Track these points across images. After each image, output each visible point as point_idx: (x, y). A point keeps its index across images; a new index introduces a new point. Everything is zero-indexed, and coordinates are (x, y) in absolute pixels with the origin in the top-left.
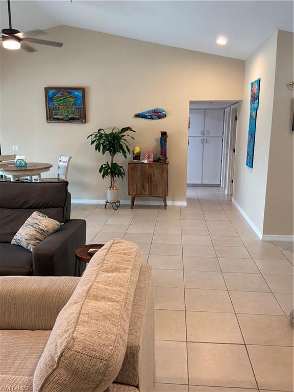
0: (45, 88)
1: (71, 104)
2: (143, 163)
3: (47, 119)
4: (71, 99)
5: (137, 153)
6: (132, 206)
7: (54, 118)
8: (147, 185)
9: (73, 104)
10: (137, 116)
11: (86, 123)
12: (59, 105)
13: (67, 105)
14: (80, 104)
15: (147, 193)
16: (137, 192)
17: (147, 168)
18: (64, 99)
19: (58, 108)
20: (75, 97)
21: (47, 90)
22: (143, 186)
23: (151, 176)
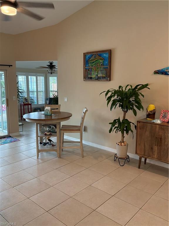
0: (84, 53)
1: (100, 65)
2: (154, 123)
3: (84, 78)
4: (100, 61)
5: (151, 111)
6: (140, 165)
7: (88, 77)
8: (156, 148)
9: (102, 65)
10: (157, 72)
11: (110, 80)
12: (92, 66)
13: (97, 66)
14: (107, 64)
15: (156, 156)
16: (144, 153)
17: (157, 129)
18: (96, 61)
19: (92, 69)
20: (104, 59)
21: (85, 55)
22: (152, 148)
23: (161, 139)
